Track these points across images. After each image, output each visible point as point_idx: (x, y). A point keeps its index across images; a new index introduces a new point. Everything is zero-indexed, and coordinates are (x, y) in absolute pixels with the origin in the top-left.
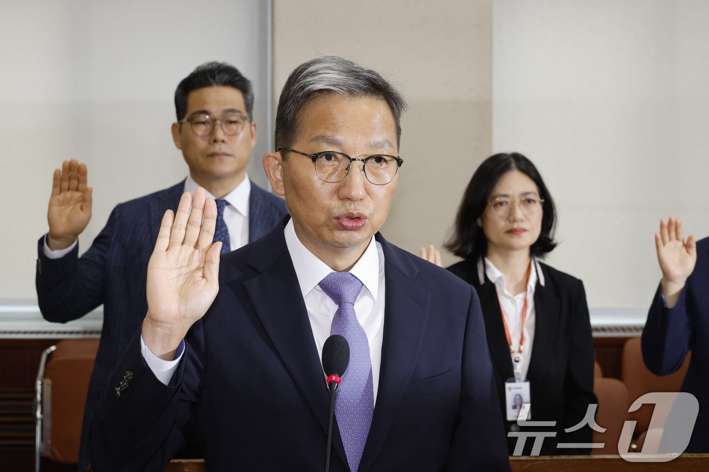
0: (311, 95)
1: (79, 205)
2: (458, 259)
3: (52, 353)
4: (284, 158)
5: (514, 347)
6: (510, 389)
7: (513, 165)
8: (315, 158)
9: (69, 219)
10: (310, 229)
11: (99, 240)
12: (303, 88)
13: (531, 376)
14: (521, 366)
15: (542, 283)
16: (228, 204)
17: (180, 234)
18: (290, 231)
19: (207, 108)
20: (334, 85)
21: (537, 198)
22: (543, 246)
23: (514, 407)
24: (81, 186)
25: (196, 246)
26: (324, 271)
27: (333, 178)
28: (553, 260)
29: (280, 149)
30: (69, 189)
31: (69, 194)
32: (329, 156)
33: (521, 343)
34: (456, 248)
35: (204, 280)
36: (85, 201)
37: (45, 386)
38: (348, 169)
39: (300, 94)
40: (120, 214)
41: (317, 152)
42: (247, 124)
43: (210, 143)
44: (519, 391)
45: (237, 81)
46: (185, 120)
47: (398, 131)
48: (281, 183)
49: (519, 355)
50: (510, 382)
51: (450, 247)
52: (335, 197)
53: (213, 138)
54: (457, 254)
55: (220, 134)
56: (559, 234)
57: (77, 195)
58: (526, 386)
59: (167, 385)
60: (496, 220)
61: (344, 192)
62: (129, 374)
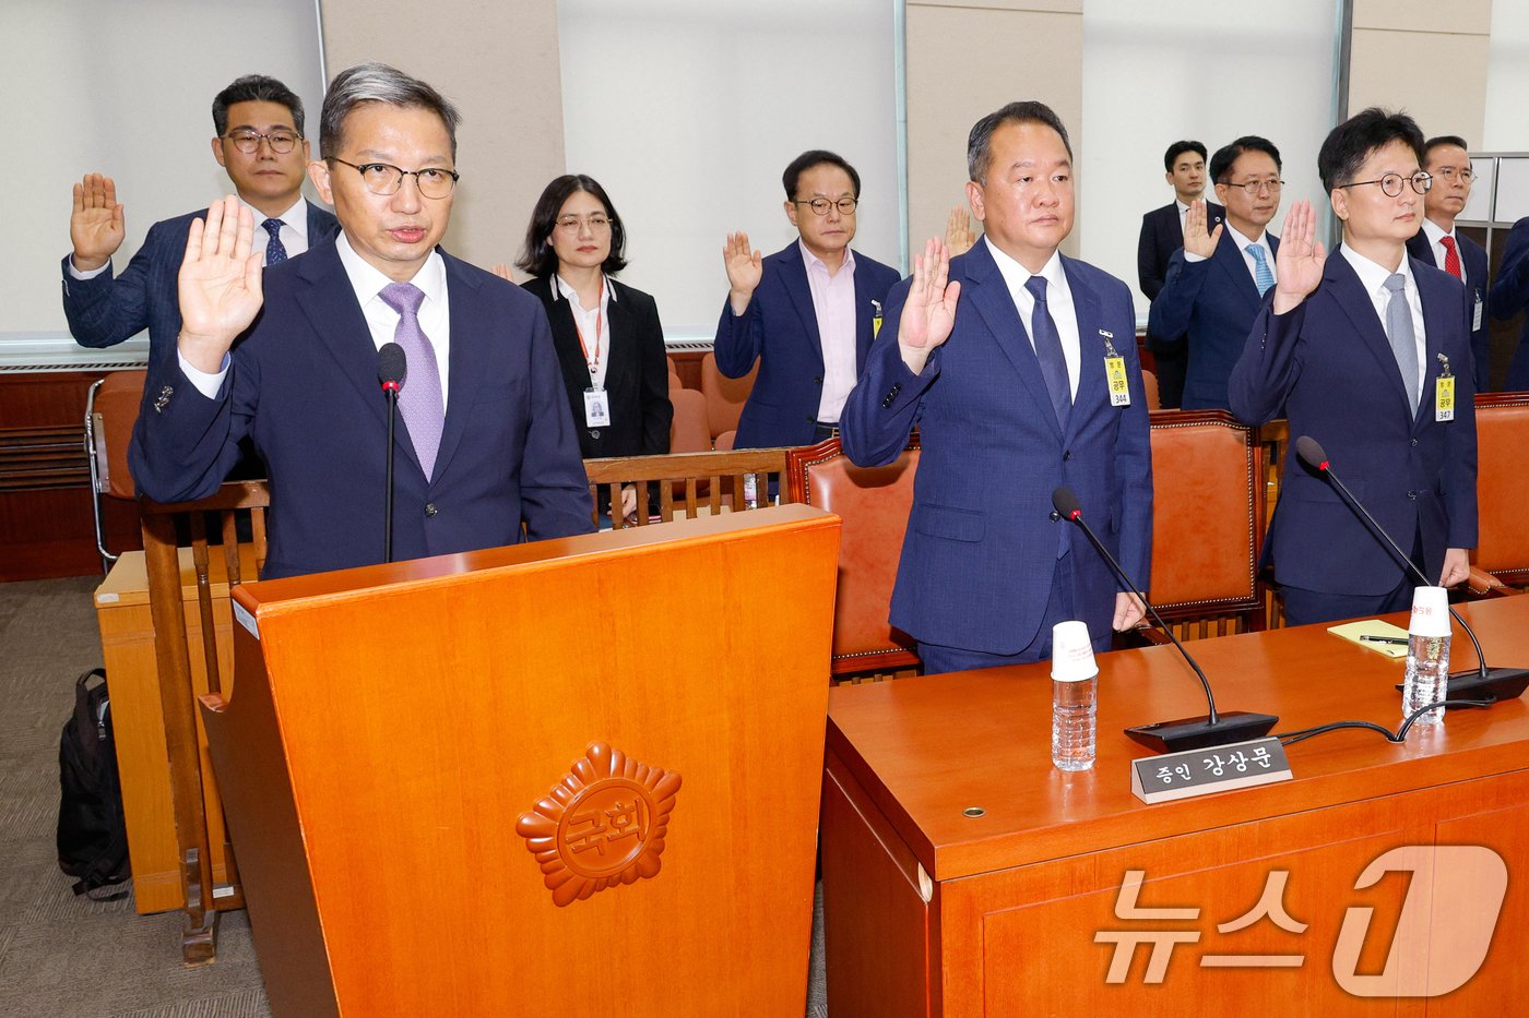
0: (353, 104)
1: (109, 222)
2: (529, 277)
3: (100, 385)
4: (331, 167)
5: (591, 359)
6: (588, 397)
7: (581, 186)
8: (363, 170)
9: (98, 238)
10: (363, 241)
11: (135, 260)
12: (347, 96)
13: (607, 386)
14: (598, 377)
15: (615, 298)
16: (283, 224)
17: (210, 244)
18: (342, 243)
19: (250, 123)
20: (381, 95)
21: (605, 218)
22: (613, 264)
23: (594, 415)
24: (108, 203)
25: (233, 255)
26: (383, 281)
27: (385, 190)
28: (623, 277)
29: (326, 158)
30: (94, 206)
31: (95, 211)
32: (379, 168)
33: (597, 356)
34: (527, 267)
35: (246, 291)
36: (116, 218)
37: (96, 420)
38: (401, 180)
39: (344, 102)
40: (157, 232)
41: (365, 164)
42: (298, 142)
43: (257, 160)
44: (596, 400)
45: (283, 96)
46: (227, 135)
47: (454, 144)
48: (330, 193)
49: (596, 366)
50: (589, 391)
51: (521, 266)
52: (388, 209)
53: (260, 156)
54: (529, 271)
55: (267, 152)
56: (630, 252)
57: (106, 213)
58: (604, 396)
59: (213, 398)
60: (566, 241)
61: (397, 206)
62: (168, 390)
